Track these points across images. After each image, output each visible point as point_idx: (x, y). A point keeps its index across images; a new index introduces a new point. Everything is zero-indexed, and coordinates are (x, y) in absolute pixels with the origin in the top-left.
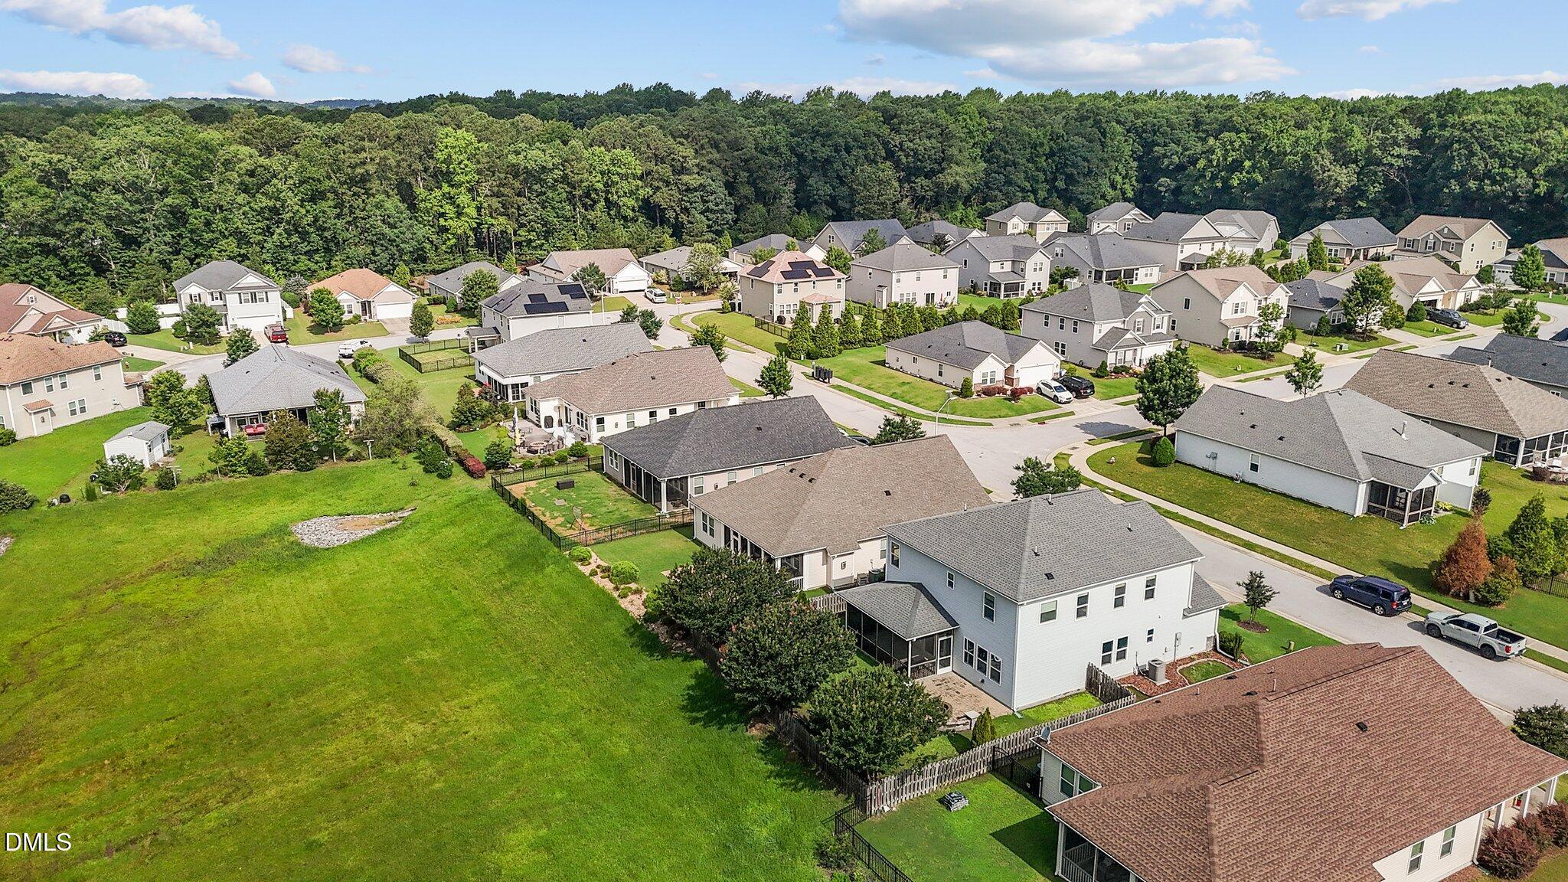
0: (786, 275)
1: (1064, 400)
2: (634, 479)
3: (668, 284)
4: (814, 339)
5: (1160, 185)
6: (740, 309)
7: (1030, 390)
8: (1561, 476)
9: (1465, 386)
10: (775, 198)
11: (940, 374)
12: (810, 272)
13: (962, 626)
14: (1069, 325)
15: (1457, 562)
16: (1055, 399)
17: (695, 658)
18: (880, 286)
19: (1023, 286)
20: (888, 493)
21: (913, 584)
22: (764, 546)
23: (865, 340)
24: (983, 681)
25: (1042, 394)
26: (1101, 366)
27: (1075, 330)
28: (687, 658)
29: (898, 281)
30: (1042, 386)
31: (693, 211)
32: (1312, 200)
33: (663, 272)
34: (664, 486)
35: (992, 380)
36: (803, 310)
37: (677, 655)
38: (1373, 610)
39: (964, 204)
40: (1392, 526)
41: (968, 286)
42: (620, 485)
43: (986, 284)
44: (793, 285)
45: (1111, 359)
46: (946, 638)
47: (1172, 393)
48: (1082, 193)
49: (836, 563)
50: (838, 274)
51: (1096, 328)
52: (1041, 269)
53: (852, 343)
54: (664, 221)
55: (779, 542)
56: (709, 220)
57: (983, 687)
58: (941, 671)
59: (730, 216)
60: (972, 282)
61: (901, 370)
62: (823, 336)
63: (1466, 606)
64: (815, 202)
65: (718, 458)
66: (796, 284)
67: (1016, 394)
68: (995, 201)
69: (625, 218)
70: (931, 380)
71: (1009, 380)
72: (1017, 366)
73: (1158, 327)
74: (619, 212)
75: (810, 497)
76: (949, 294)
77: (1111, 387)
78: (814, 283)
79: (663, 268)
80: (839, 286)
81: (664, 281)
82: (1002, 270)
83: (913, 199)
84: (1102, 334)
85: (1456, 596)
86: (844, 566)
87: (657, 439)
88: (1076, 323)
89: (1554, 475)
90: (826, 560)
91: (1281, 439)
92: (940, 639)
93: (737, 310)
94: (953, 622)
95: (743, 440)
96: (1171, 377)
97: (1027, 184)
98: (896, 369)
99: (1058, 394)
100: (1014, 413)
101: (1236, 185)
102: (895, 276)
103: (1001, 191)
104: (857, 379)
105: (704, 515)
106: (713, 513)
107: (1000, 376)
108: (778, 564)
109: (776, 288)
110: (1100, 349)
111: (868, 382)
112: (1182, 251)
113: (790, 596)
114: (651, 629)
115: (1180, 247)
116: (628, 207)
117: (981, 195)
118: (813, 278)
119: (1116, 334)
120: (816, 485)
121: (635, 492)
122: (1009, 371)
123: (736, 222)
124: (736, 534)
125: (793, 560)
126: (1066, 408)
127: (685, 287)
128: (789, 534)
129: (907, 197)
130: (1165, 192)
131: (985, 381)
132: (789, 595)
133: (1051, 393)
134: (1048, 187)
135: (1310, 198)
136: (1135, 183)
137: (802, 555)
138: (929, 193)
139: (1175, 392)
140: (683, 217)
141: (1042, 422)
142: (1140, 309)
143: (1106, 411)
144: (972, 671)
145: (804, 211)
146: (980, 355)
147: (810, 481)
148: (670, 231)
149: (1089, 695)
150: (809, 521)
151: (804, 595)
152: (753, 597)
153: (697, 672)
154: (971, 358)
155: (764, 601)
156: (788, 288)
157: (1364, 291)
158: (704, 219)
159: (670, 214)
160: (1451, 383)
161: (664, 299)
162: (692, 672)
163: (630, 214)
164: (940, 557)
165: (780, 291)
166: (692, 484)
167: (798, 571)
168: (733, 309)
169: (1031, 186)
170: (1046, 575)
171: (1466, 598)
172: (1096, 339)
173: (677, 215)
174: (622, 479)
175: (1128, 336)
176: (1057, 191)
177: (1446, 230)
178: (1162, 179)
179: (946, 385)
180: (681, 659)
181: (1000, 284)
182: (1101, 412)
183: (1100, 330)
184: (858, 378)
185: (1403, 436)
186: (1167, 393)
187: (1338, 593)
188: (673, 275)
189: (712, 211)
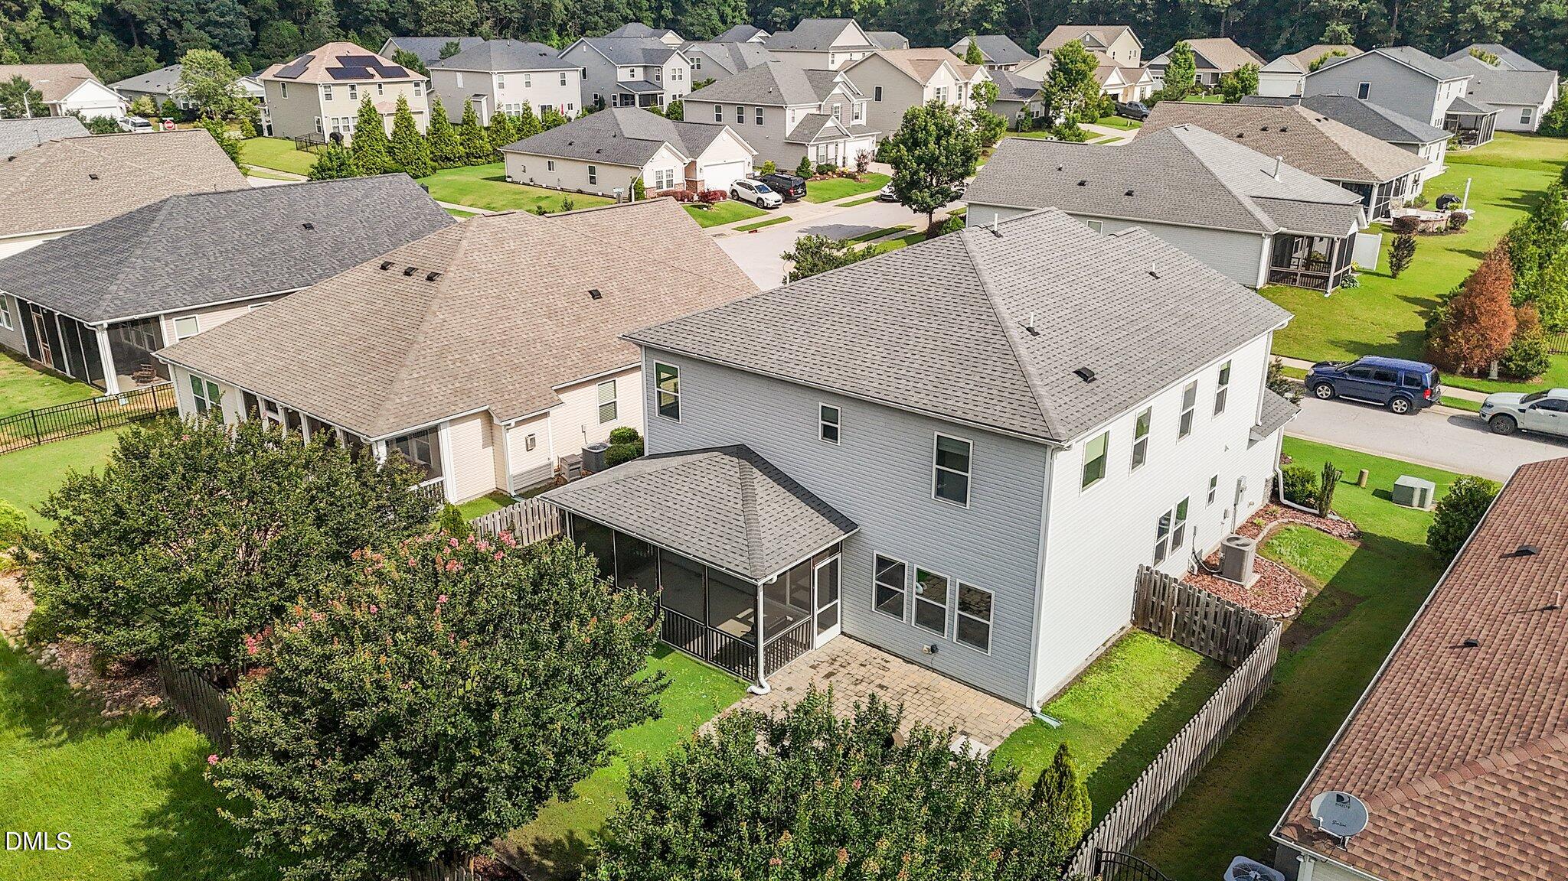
0: (333, 72)
1: (772, 204)
2: (44, 340)
3: (156, 115)
4: (391, 151)
5: (775, 16)
6: (270, 133)
7: (723, 194)
8: (1430, 224)
9: (1284, 130)
10: (308, 14)
11: (593, 181)
12: (371, 70)
13: (867, 526)
14: (750, 115)
15: (1474, 319)
16: (759, 203)
17: (168, 722)
18: (476, 95)
19: (661, 98)
20: (595, 294)
21: (724, 450)
22: (340, 418)
23: (468, 155)
24: (934, 649)
25: (739, 199)
26: (802, 165)
27: (759, 121)
28: (145, 727)
29: (501, 86)
30: (738, 188)
31: (187, 25)
32: (937, 23)
33: (145, 99)
34: (103, 340)
35: (670, 183)
36: (368, 116)
37: (114, 722)
38: (1388, 407)
39: (559, 34)
40: (1312, 295)
41: (591, 102)
42: (21, 359)
43: (615, 98)
44: (348, 88)
45: (812, 156)
46: (828, 561)
47: (943, 159)
48: (692, 25)
49: (514, 439)
50: (414, 76)
51: (788, 113)
52: (681, 77)
53: (449, 159)
54: (144, 40)
55: (376, 407)
56: (212, 37)
57: (936, 661)
58: (821, 639)
59: (245, 33)
60: (596, 96)
61: (531, 183)
62: (405, 147)
63: (1483, 384)
64: (368, 21)
65: (226, 279)
66: (353, 87)
67: (708, 198)
68: (595, 29)
69: (79, 33)
70: (580, 192)
71: (691, 183)
72: (700, 162)
73: (857, 118)
74: (69, 24)
75: (435, 307)
76: (570, 107)
77: (820, 189)
78: (380, 86)
79: (144, 93)
80: (418, 93)
81: (149, 111)
82: (632, 79)
83: (495, 22)
84: (796, 123)
85: (1469, 373)
86: (531, 443)
87: (86, 254)
88: (759, 111)
89: (1423, 225)
90: (491, 436)
91: (1129, 194)
92: (817, 568)
93: (266, 133)
94: (846, 524)
95: (276, 247)
96: (938, 139)
97: (629, 12)
98: (524, 184)
99: (763, 196)
100: (711, 223)
101: (857, 11)
102: (496, 79)
103: (601, 17)
104: (469, 199)
105: (196, 382)
106: (214, 371)
107: (679, 178)
108: (381, 452)
109: (321, 91)
110: (797, 143)
111: (486, 201)
112: (833, 62)
113: (423, 520)
114: (46, 657)
115: (830, 55)
116: (82, 17)
117: (578, 21)
118: (378, 78)
119: (813, 123)
120: (443, 285)
121: (52, 366)
122: (690, 168)
123: (256, 41)
124: (271, 407)
125: (413, 445)
126: (775, 214)
127: (185, 117)
128: (397, 386)
129: (488, 19)
130: (781, 24)
131: (659, 185)
132: (418, 518)
133: (753, 196)
134: (653, 16)
135: (936, 21)
136: (746, 17)
137: (435, 429)
138: (516, 15)
139: (947, 158)
140: (172, 34)
141: (753, 230)
142: (837, 91)
143: (829, 214)
144: (906, 630)
145: (352, 33)
146: (647, 148)
147: (430, 279)
148: (156, 53)
149: (1146, 635)
150: (441, 355)
151: (457, 513)
152: (316, 535)
153: (175, 768)
154: (635, 154)
155: (354, 543)
156: (341, 93)
157: (1067, 72)
158: (206, 36)
159: (152, 29)
160: (1264, 129)
161: (149, 130)
162: (162, 769)
163: (86, 25)
164: (799, 373)
165: (329, 97)
166: (171, 331)
167: (429, 463)
168: (260, 133)
169: (634, 14)
170: (1078, 372)
171: (1484, 374)
172: (790, 128)
173: (163, 31)
174: (22, 346)
175: (829, 124)
176: (664, 21)
177: (1088, 37)
178: (776, 9)
179: (603, 195)
180: (124, 733)
181: (633, 96)
182: (823, 215)
183: (794, 117)
184: (468, 197)
185: (1277, 177)
186: (937, 160)
187: (1324, 391)
188: (161, 101)
189: (216, 24)
